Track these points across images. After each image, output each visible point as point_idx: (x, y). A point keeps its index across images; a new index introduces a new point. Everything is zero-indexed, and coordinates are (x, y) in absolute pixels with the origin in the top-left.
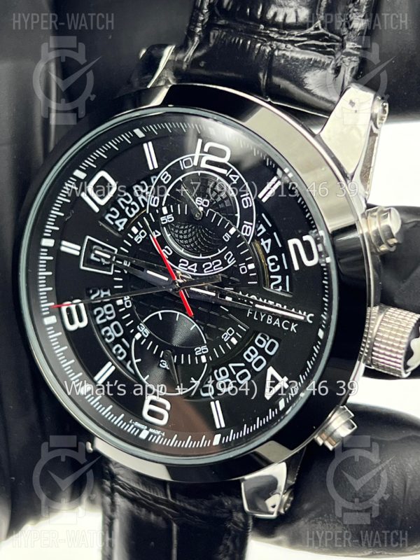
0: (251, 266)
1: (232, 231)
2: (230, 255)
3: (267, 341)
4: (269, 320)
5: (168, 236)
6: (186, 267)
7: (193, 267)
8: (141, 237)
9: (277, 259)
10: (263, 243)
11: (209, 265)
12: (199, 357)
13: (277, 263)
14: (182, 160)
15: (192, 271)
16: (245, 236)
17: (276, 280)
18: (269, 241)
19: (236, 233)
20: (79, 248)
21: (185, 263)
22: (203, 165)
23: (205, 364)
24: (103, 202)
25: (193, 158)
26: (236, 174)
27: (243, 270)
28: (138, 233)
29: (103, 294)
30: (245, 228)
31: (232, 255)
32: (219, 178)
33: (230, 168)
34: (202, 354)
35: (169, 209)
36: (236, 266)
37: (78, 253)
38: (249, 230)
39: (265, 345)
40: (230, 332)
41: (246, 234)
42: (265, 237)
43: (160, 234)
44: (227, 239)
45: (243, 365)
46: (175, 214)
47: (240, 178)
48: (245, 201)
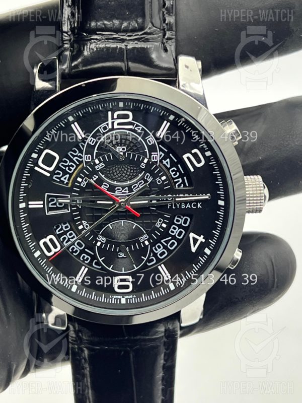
0: (164, 178)
1: (146, 161)
2: (148, 175)
3: (182, 219)
4: (183, 206)
5: (103, 176)
6: (121, 191)
7: (126, 190)
8: (85, 183)
9: (176, 169)
10: (164, 162)
11: (136, 186)
12: (143, 243)
13: (176, 172)
14: (100, 128)
15: (126, 193)
16: (155, 161)
17: (179, 181)
18: (168, 160)
19: (148, 161)
20: (42, 202)
21: (120, 189)
22: (116, 126)
23: (148, 245)
24: (51, 169)
25: (108, 124)
26: (140, 126)
27: (159, 182)
28: (82, 181)
29: (64, 226)
30: (153, 157)
31: (149, 175)
32: (128, 132)
33: (134, 124)
34: (145, 240)
35: (99, 160)
36: (153, 181)
37: (42, 206)
38: (156, 157)
39: (181, 222)
40: (160, 221)
41: (155, 160)
42: (164, 158)
43: (97, 177)
44: (143, 166)
45: (170, 238)
46: (105, 162)
47: (142, 128)
48: (149, 141)
